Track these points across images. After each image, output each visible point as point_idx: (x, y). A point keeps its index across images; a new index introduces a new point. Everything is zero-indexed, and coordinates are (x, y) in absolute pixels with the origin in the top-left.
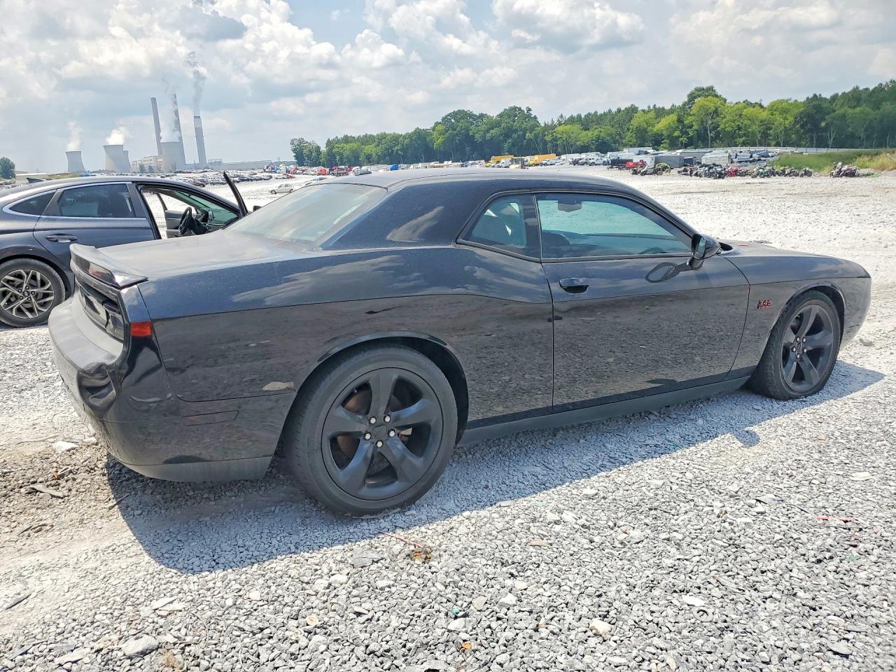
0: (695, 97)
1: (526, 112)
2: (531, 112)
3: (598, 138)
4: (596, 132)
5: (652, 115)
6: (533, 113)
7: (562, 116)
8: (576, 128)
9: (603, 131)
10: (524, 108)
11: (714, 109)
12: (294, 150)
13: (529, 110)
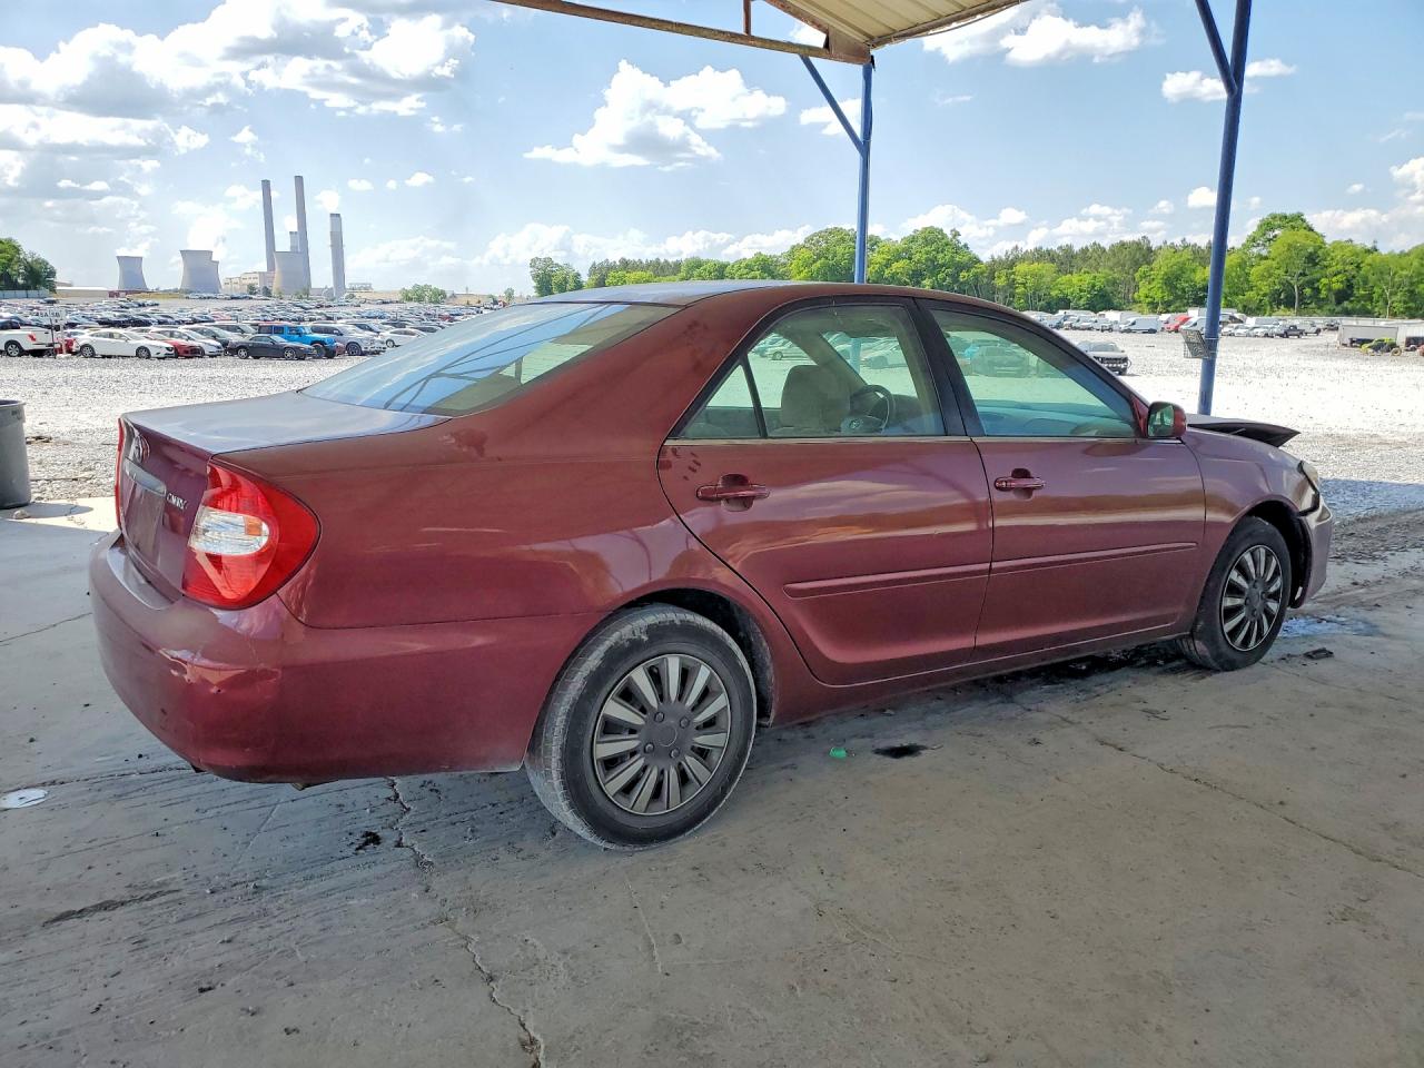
0: (1272, 229)
1: (950, 236)
2: (959, 238)
3: (1093, 286)
4: (1088, 278)
5: (1187, 255)
6: (962, 240)
7: (1017, 247)
8: (1047, 268)
9: (1101, 277)
10: (947, 231)
11: (1311, 250)
12: (535, 277)
13: (957, 234)
